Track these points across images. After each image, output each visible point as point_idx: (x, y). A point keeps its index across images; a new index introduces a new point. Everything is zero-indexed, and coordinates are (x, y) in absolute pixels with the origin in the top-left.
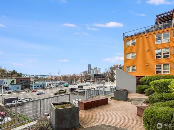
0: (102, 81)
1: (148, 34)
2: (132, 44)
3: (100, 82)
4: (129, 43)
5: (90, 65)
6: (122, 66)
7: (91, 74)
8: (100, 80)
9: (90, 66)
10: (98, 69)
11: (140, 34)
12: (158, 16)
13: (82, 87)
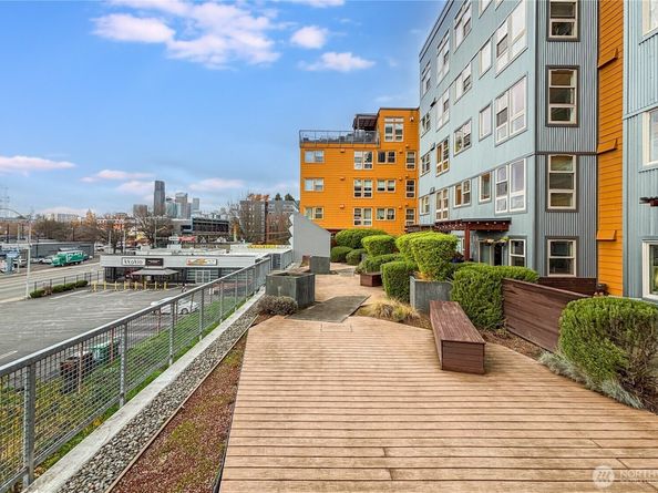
0: (218, 241)
1: (343, 146)
2: (317, 159)
3: (211, 243)
4: (310, 157)
5: (162, 183)
6: (270, 199)
7: (165, 217)
8: (212, 236)
9: (160, 187)
10: (190, 201)
11: (331, 141)
12: (358, 116)
13: (161, 262)
